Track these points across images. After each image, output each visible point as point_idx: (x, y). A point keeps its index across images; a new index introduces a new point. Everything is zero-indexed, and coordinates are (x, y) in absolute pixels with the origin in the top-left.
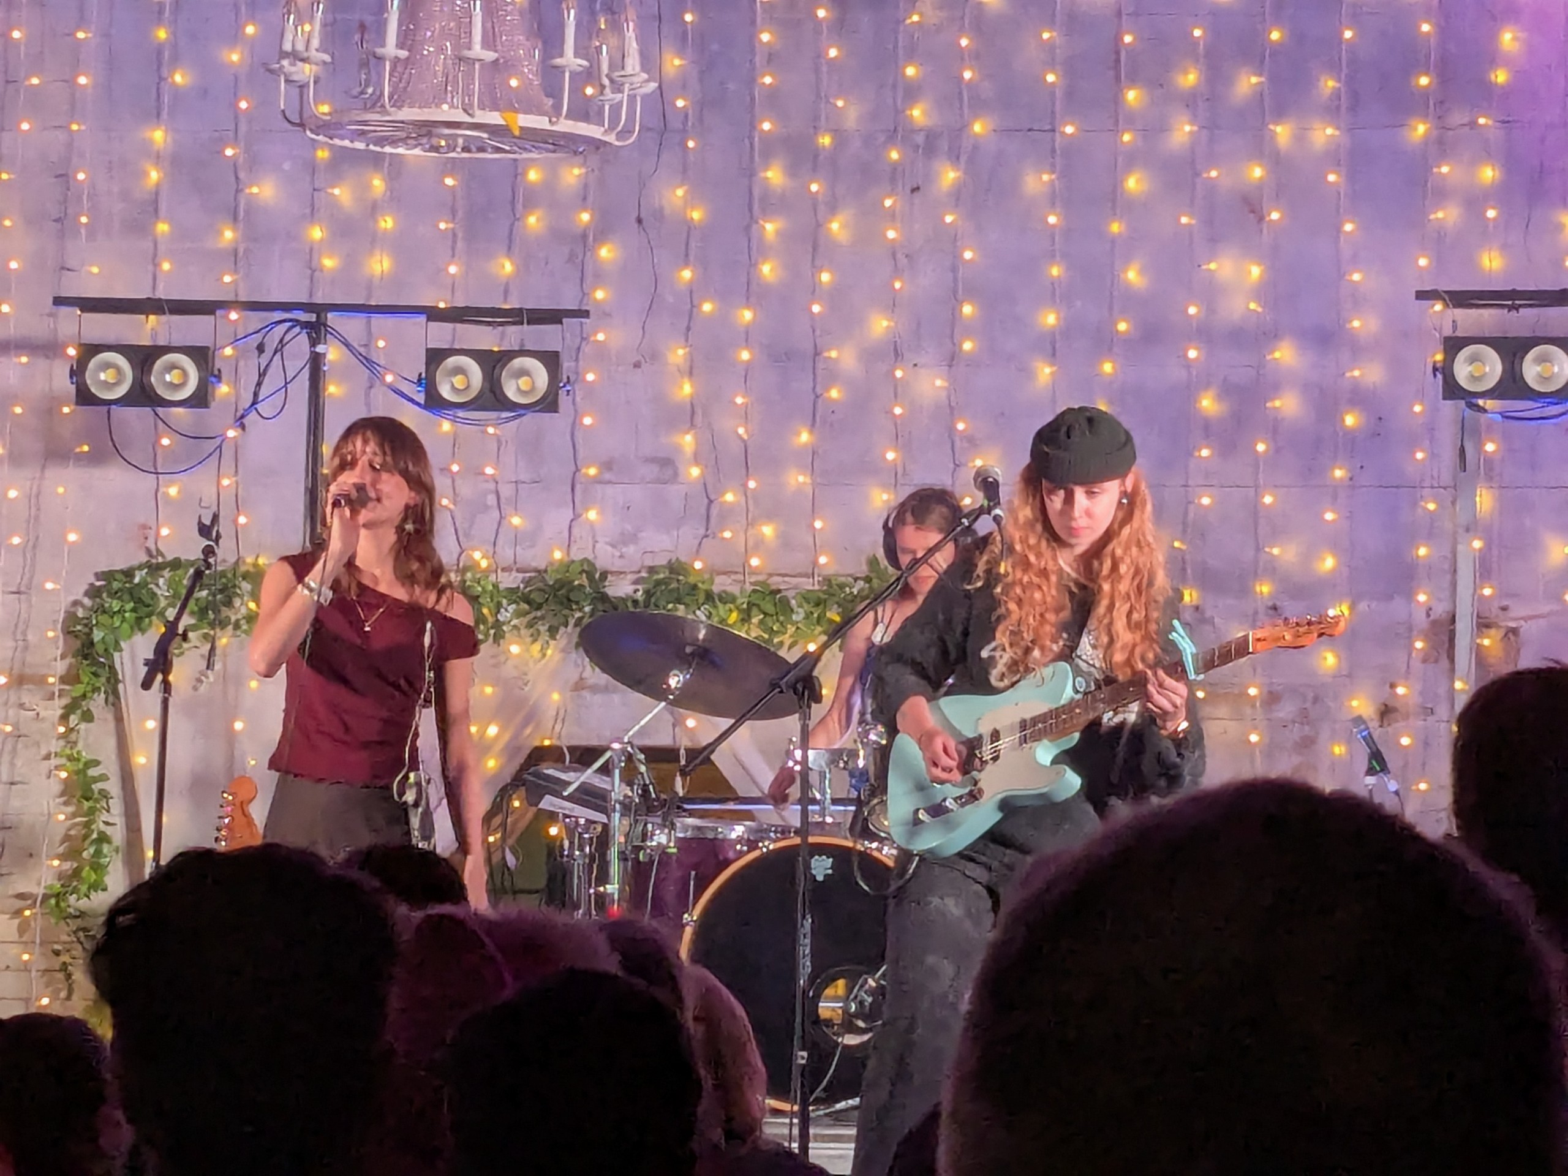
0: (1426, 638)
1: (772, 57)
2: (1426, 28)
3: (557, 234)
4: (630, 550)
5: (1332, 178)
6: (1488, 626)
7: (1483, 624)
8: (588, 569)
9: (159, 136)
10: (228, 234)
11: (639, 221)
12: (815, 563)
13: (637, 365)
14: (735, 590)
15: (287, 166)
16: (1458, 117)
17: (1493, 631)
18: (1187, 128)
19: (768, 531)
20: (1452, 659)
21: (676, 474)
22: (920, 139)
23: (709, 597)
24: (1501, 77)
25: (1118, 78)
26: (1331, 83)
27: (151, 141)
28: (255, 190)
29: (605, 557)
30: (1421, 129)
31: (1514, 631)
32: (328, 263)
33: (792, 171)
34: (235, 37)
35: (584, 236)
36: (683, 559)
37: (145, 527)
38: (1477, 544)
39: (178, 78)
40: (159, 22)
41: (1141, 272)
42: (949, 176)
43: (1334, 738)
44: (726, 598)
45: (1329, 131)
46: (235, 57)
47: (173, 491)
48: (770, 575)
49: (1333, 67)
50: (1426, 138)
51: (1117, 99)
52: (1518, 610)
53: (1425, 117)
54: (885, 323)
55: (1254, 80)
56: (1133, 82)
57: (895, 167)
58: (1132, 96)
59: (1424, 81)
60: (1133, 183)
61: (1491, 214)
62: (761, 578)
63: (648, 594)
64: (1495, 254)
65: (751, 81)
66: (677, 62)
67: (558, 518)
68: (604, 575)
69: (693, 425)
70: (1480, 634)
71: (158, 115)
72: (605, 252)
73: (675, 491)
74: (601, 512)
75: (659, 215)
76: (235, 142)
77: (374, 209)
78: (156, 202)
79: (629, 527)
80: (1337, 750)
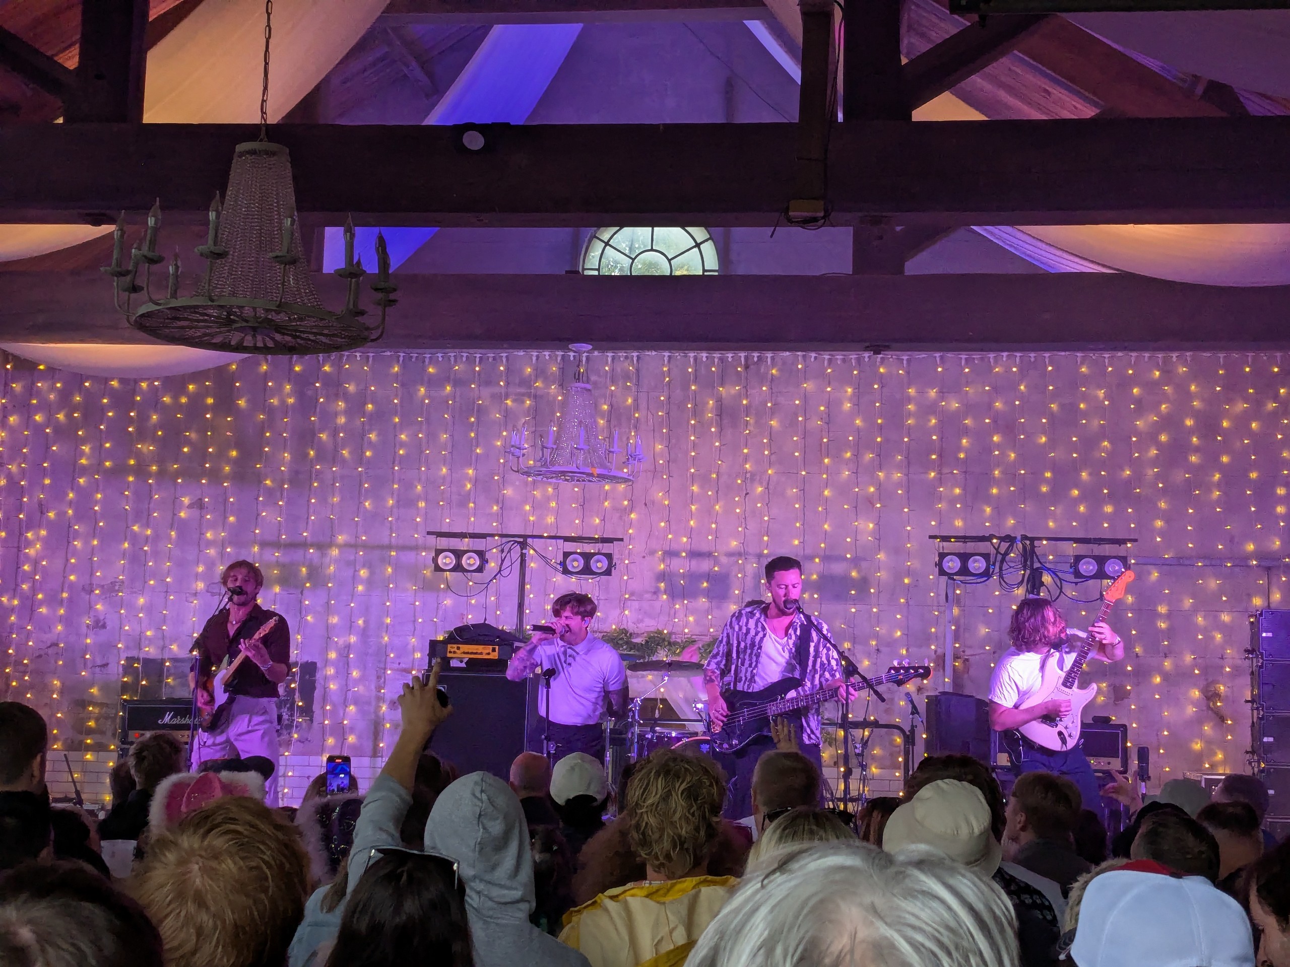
0: (934, 663)
1: (695, 446)
2: (934, 437)
3: (615, 509)
4: (640, 625)
5: (900, 492)
6: (958, 658)
7: (956, 657)
8: (624, 631)
9: (470, 472)
10: (495, 508)
11: (646, 505)
12: (709, 631)
13: (644, 557)
14: (679, 641)
15: (517, 483)
16: (946, 470)
17: (959, 660)
18: (847, 473)
19: (691, 619)
20: (944, 670)
21: (658, 596)
22: (748, 475)
23: (670, 644)
24: (962, 456)
25: (821, 454)
26: (899, 457)
27: (468, 474)
28: (505, 492)
29: (631, 628)
30: (933, 474)
31: (967, 660)
32: (531, 518)
33: (702, 487)
34: (499, 436)
35: (625, 509)
36: (660, 629)
37: (462, 614)
38: (953, 628)
39: (478, 451)
40: (472, 430)
41: (829, 526)
42: (760, 489)
43: (900, 699)
44: (675, 643)
45: (899, 475)
46: (499, 443)
47: (473, 602)
48: (692, 635)
49: (900, 453)
50: (934, 477)
51: (821, 462)
52: (969, 652)
53: (934, 470)
54: (735, 543)
55: (871, 456)
56: (828, 456)
57: (739, 486)
58: (826, 461)
59: (934, 457)
60: (826, 493)
61: (958, 506)
62: (689, 636)
63: (647, 642)
64: (960, 520)
65: (687, 453)
66: (660, 447)
67: (614, 614)
68: (631, 634)
69: (664, 580)
70: (955, 661)
71: (471, 464)
72: (633, 516)
73: (657, 605)
74: (630, 611)
75: (653, 502)
76: (498, 475)
77: (548, 499)
78: (469, 494)
79: (640, 617)
80: (901, 703)
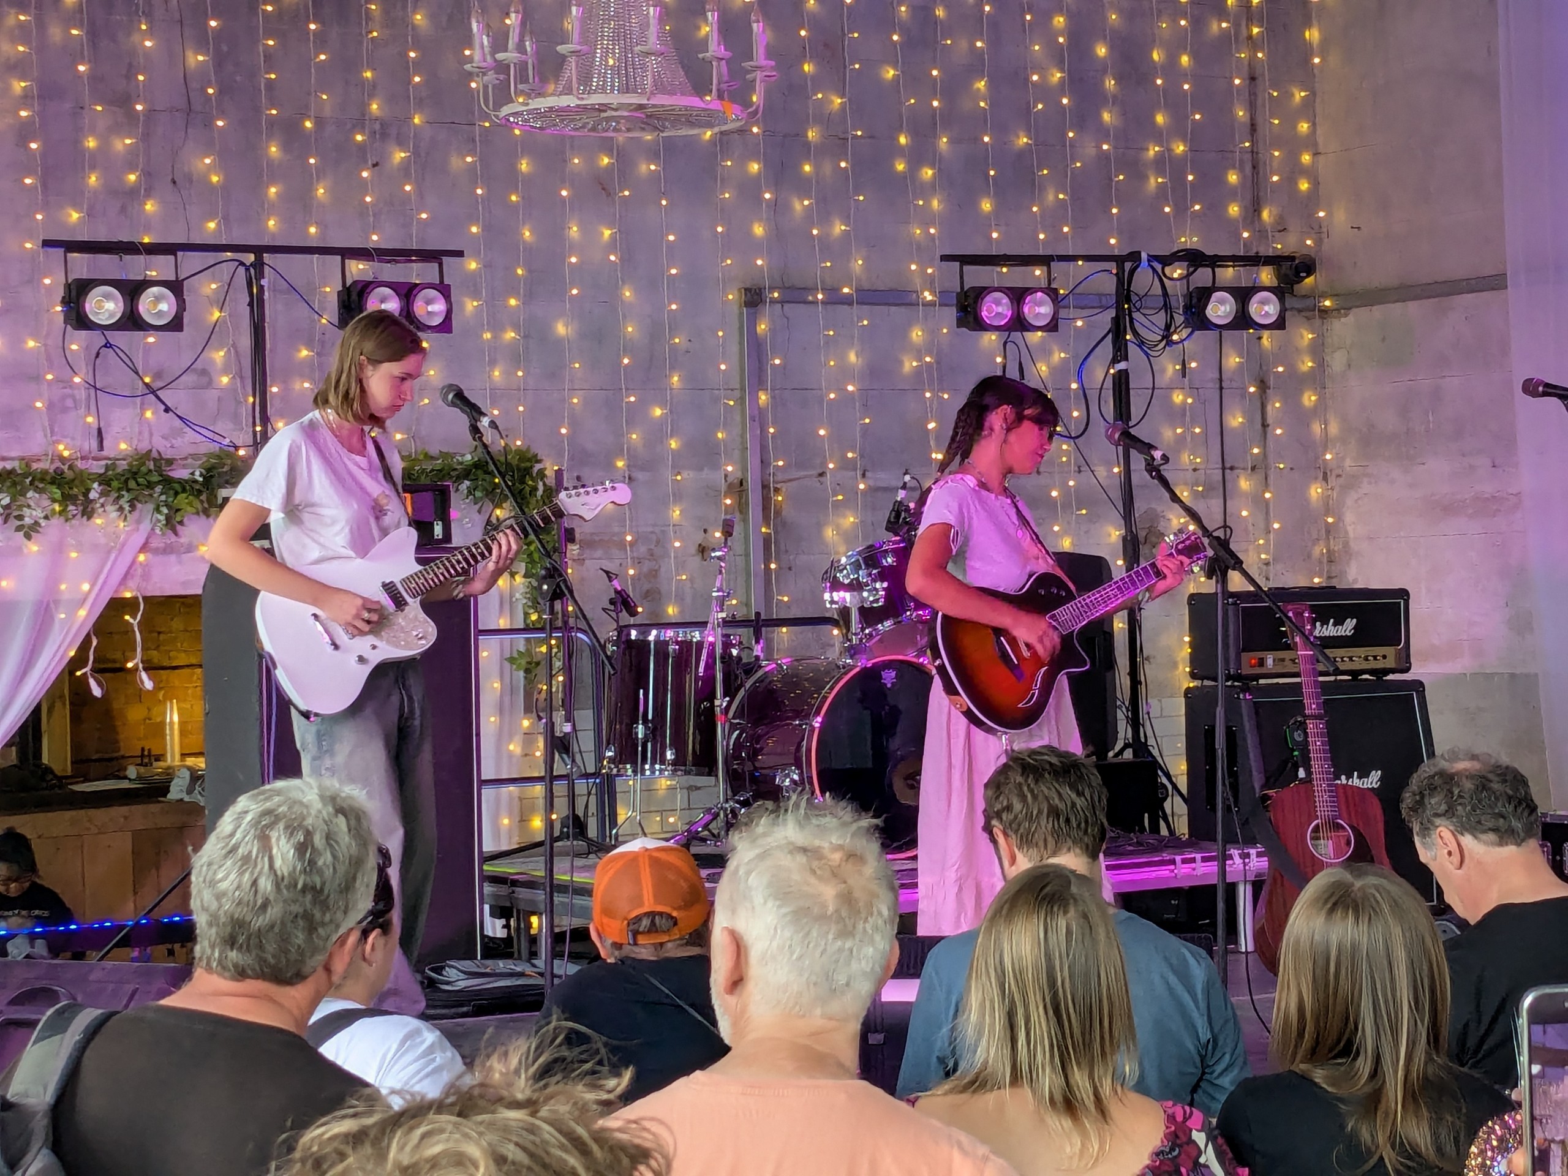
1: (274, 59)
3: (111, 190)
4: (177, 442)
5: (653, 167)
8: (150, 455)
11: (174, 182)
21: (211, 382)
22: (377, 126)
29: (161, 445)
30: (709, 134)
33: (286, 147)
35: (133, 193)
41: (533, 232)
42: (400, 155)
50: (712, 140)
52: (781, 476)
57: (361, 147)
60: (524, 166)
66: (201, 58)
67: (124, 418)
68: (170, 462)
69: (222, 343)
72: (149, 207)
73: (212, 395)
74: (155, 413)
75: (189, 178)
